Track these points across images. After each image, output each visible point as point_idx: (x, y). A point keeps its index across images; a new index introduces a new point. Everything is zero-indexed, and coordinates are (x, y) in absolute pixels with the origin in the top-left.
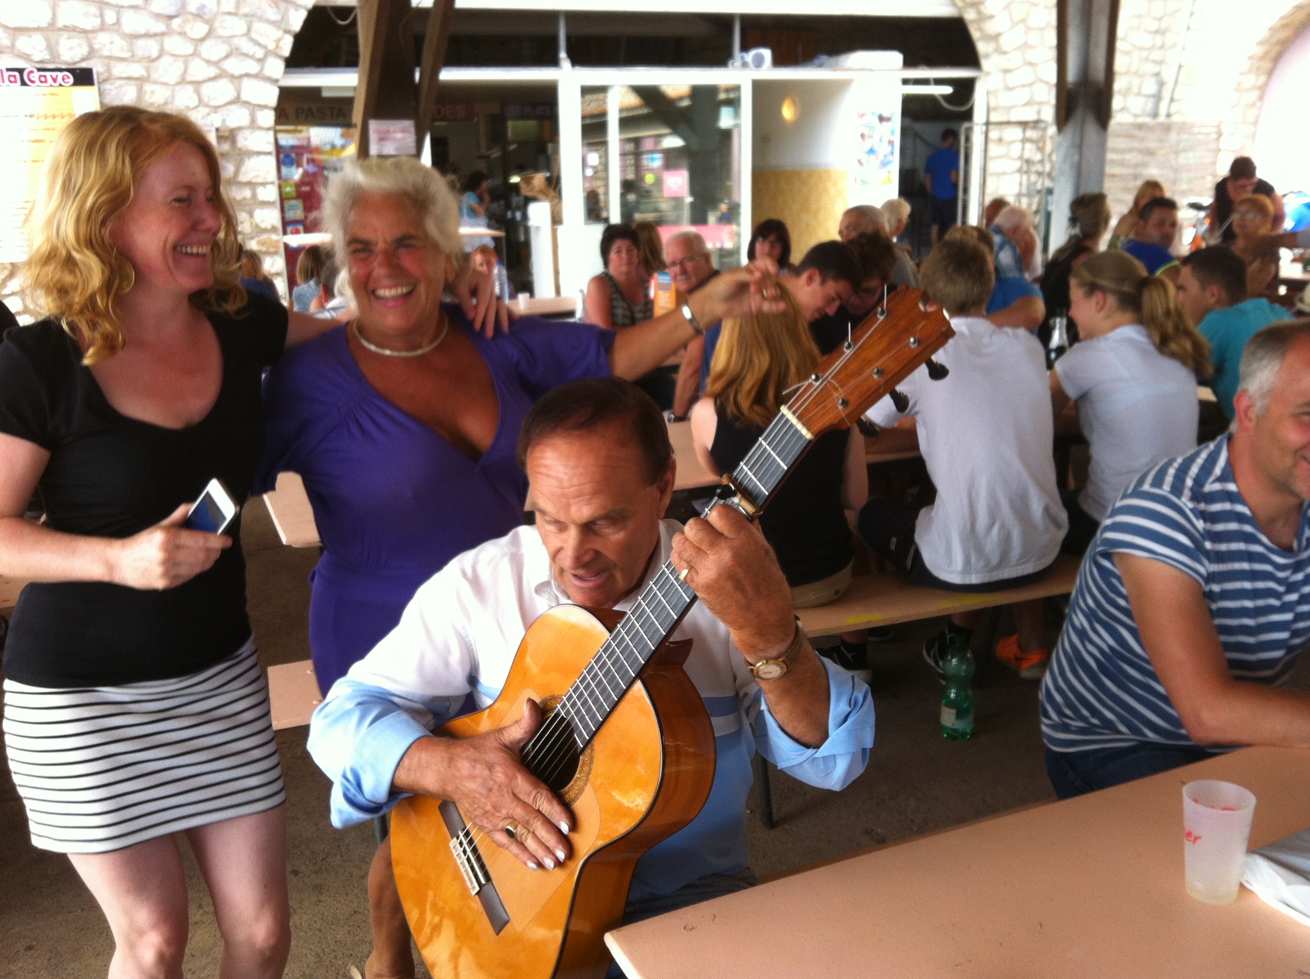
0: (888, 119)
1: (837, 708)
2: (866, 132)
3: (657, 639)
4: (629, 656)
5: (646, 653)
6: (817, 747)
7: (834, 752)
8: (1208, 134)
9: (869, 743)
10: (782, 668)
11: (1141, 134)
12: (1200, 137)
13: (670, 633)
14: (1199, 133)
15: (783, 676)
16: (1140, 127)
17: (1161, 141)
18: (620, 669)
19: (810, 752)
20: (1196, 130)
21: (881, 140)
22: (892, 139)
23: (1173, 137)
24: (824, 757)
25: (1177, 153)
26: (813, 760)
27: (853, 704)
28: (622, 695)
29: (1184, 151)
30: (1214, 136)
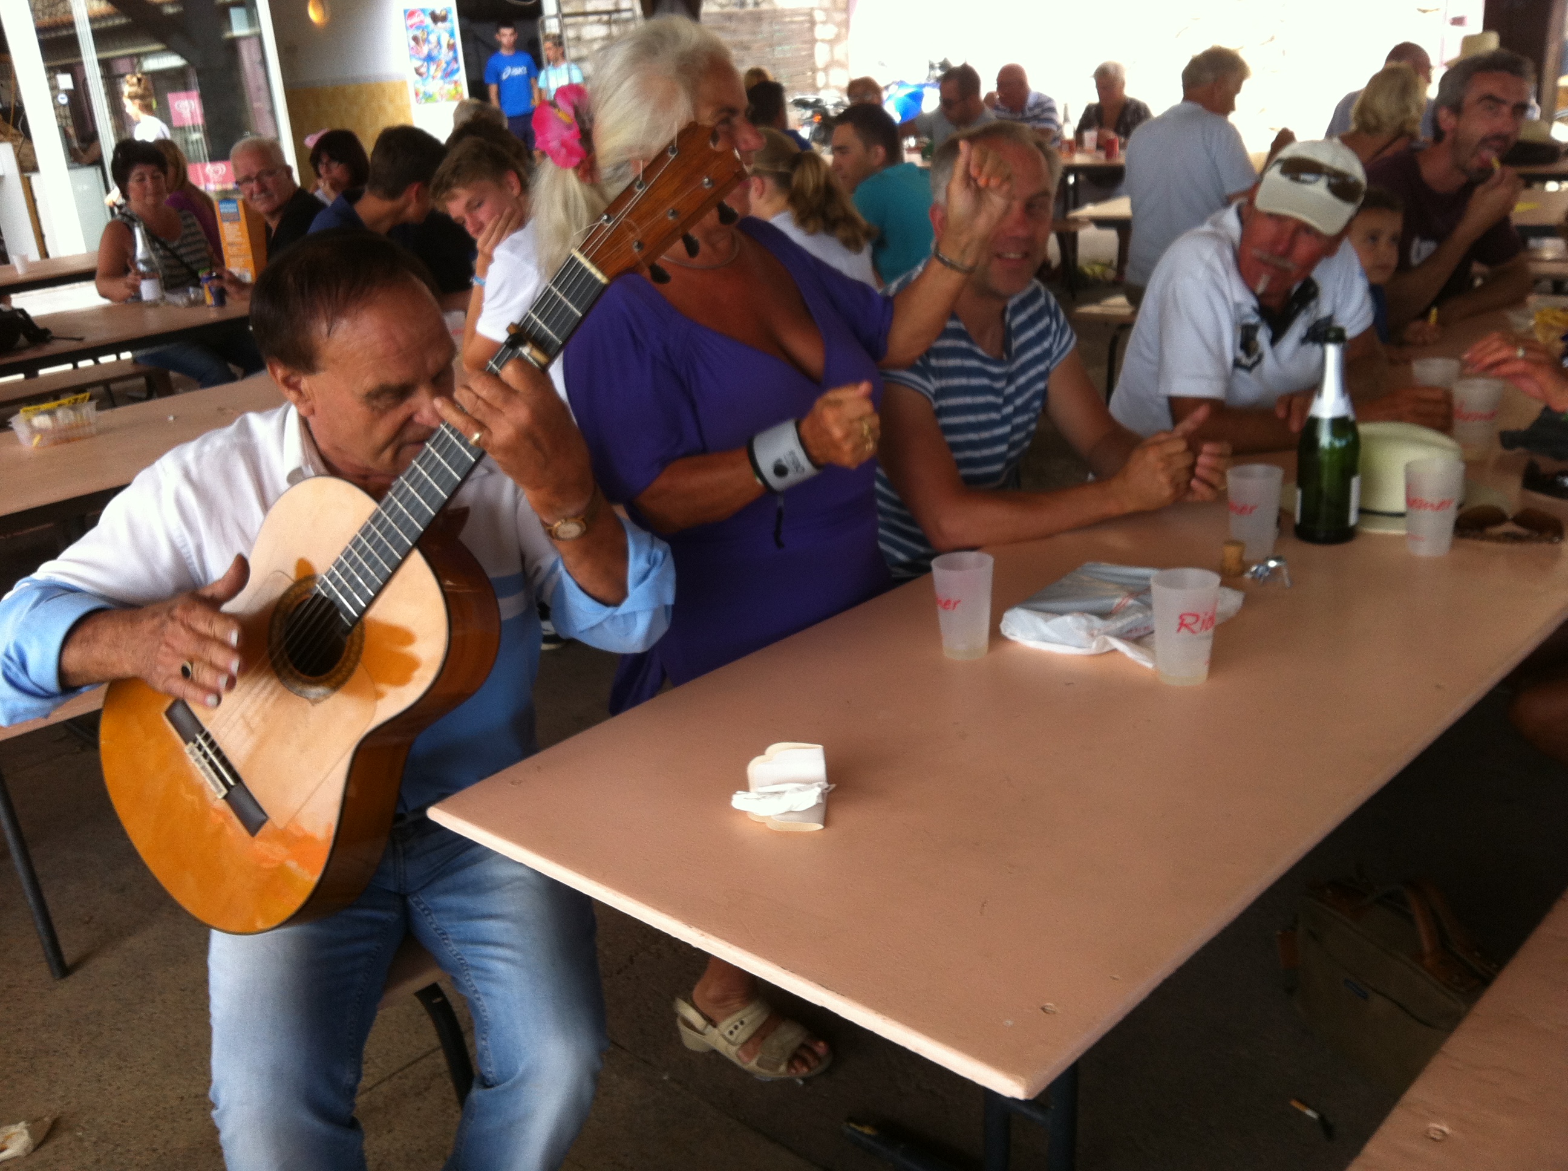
0: (444, 19)
1: (636, 564)
2: (419, 33)
3: (437, 503)
4: (406, 525)
5: (425, 519)
6: (617, 604)
7: (635, 608)
8: (802, 22)
9: (669, 599)
10: (580, 525)
11: (733, 25)
12: (794, 26)
13: (453, 495)
14: (792, 22)
15: (583, 535)
16: (730, 17)
17: (754, 33)
18: (395, 539)
19: (609, 611)
20: (787, 19)
21: (439, 43)
22: (452, 42)
23: (765, 28)
24: (624, 616)
25: (772, 46)
26: (613, 618)
27: (652, 562)
28: (397, 566)
29: (780, 44)
30: (807, 25)
